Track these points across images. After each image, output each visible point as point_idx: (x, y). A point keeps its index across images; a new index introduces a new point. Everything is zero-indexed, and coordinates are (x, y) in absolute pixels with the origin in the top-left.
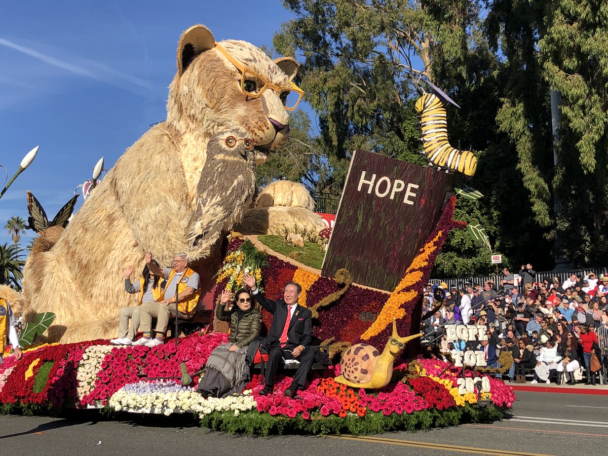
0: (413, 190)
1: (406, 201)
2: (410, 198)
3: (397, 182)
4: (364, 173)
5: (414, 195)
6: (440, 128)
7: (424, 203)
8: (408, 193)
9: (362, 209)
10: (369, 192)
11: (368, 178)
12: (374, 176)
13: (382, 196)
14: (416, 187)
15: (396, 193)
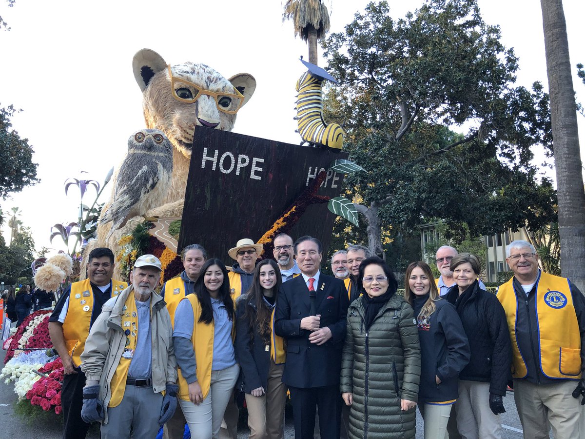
0: (258, 164)
1: (253, 176)
2: (256, 173)
3: (240, 157)
4: (206, 150)
5: (260, 169)
6: (312, 103)
7: (271, 177)
8: (254, 168)
9: (209, 187)
10: (214, 168)
11: (210, 154)
12: (217, 152)
13: (228, 172)
14: (262, 161)
15: (241, 168)
